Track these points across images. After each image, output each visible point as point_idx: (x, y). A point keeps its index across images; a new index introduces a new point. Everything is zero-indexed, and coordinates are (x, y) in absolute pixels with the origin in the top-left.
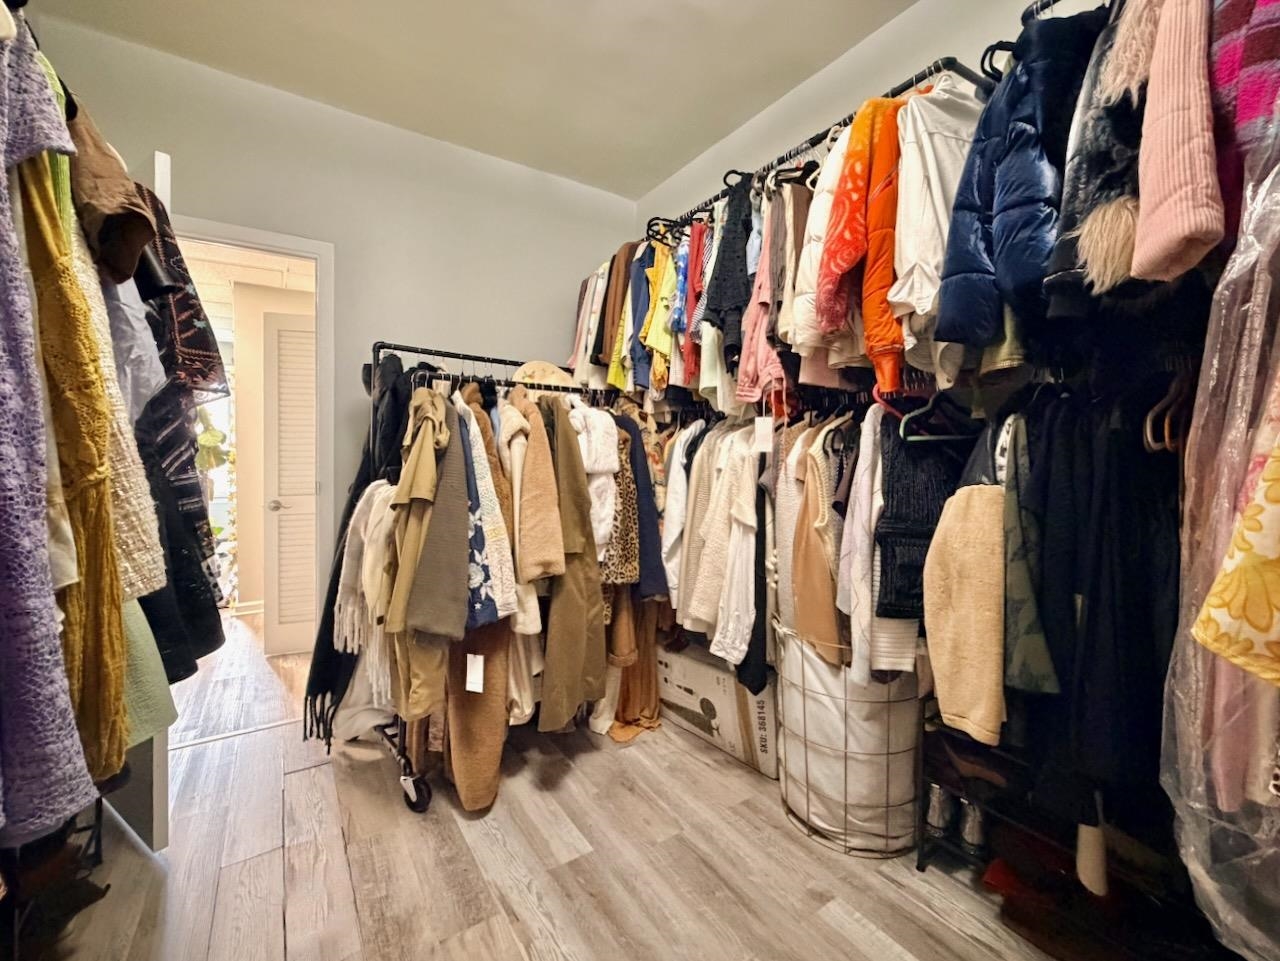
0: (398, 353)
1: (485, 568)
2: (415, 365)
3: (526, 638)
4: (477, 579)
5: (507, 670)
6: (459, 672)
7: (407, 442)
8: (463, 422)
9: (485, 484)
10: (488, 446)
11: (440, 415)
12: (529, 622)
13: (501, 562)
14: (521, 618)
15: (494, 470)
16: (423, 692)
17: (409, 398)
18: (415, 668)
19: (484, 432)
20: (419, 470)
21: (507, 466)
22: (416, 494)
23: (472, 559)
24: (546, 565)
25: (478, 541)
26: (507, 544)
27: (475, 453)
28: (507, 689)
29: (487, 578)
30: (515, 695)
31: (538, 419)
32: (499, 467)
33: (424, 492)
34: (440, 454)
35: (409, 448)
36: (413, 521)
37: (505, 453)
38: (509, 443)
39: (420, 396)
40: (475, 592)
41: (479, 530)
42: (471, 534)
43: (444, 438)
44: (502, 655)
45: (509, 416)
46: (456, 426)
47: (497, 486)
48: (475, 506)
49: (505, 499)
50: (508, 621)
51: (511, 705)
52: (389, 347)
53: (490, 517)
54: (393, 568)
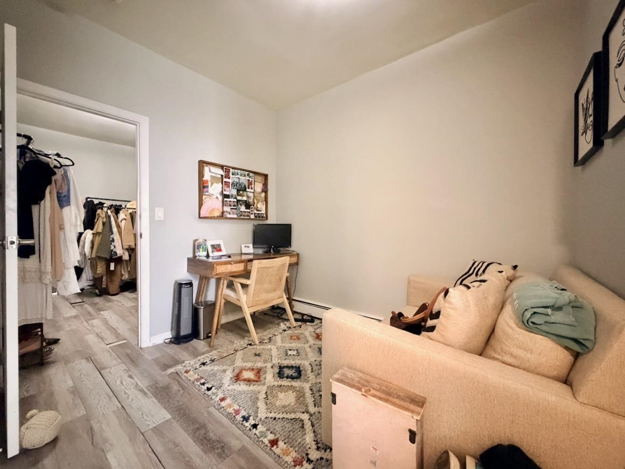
0: (93, 200)
1: (115, 246)
2: (98, 202)
3: (126, 261)
4: (112, 248)
5: (121, 267)
6: (108, 266)
7: (96, 221)
8: (109, 217)
9: (115, 229)
10: (116, 222)
11: (104, 215)
12: (126, 257)
13: (119, 245)
14: (124, 256)
15: (117, 227)
16: (100, 269)
17: (96, 212)
18: (98, 264)
19: (115, 219)
20: (99, 227)
21: (121, 226)
22: (98, 231)
23: (111, 244)
24: (130, 246)
25: (113, 240)
26: (120, 242)
27: (112, 223)
28: (121, 271)
29: (115, 247)
30: (123, 273)
31: (129, 217)
32: (118, 226)
33: (100, 230)
34: (104, 224)
35: (96, 222)
36: (97, 237)
37: (120, 224)
38: (121, 222)
39: (99, 211)
40: (112, 250)
41: (113, 239)
42: (111, 239)
43: (104, 220)
44: (120, 265)
45: (122, 215)
46: (108, 218)
47: (118, 230)
48: (112, 233)
49: (120, 233)
50: (121, 257)
51: (122, 275)
52: (90, 198)
53: (116, 236)
54: (92, 248)
